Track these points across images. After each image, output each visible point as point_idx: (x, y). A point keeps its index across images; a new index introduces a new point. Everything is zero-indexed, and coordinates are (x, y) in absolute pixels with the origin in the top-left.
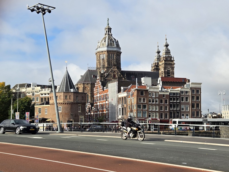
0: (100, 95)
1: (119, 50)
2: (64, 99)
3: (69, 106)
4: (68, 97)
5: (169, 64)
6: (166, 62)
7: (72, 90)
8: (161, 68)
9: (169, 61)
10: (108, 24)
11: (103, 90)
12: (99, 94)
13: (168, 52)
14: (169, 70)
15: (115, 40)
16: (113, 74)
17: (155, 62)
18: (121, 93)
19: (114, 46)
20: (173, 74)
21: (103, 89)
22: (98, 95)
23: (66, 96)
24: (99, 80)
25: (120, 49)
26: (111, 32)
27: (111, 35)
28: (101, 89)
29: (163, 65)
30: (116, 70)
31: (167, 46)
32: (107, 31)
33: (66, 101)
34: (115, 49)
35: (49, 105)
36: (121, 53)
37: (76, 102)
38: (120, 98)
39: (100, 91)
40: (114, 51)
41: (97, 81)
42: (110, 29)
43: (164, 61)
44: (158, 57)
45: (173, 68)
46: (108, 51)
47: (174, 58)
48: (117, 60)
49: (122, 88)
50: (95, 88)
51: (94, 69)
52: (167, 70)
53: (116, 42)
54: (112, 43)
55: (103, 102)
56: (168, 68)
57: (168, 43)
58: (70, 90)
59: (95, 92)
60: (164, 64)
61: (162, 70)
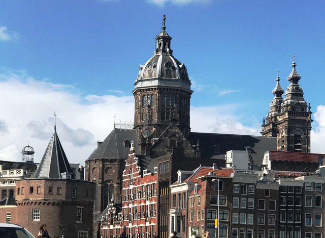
0: (134, 186)
1: (187, 87)
2: (45, 195)
3: (57, 209)
4: (55, 190)
6: (293, 117)
7: (64, 176)
8: (281, 129)
9: (298, 113)
10: (164, 28)
11: (142, 177)
12: (134, 184)
13: (297, 93)
14: (299, 133)
15: (178, 63)
16: (169, 140)
17: (270, 114)
18: (177, 184)
19: (175, 77)
21: (141, 174)
22: (131, 187)
23: (50, 187)
24: (134, 154)
25: (190, 84)
26: (169, 47)
27: (171, 52)
28: (137, 175)
29: (284, 123)
30: (177, 130)
31: (295, 80)
32: (162, 42)
33: (51, 199)
34: (178, 85)
35: (16, 206)
36: (190, 93)
37: (71, 200)
38: (175, 195)
39: (136, 178)
40: (174, 89)
41: (129, 155)
42: (167, 40)
43: (287, 114)
44: (276, 103)
46: (160, 88)
47: (310, 108)
48: (180, 109)
49: (179, 173)
50: (125, 170)
51: (129, 128)
52: (293, 135)
53: (180, 69)
54: (172, 69)
55: (140, 203)
56: (297, 129)
57: (299, 74)
58: (61, 176)
59: (126, 180)
60: (288, 121)
61: (284, 134)
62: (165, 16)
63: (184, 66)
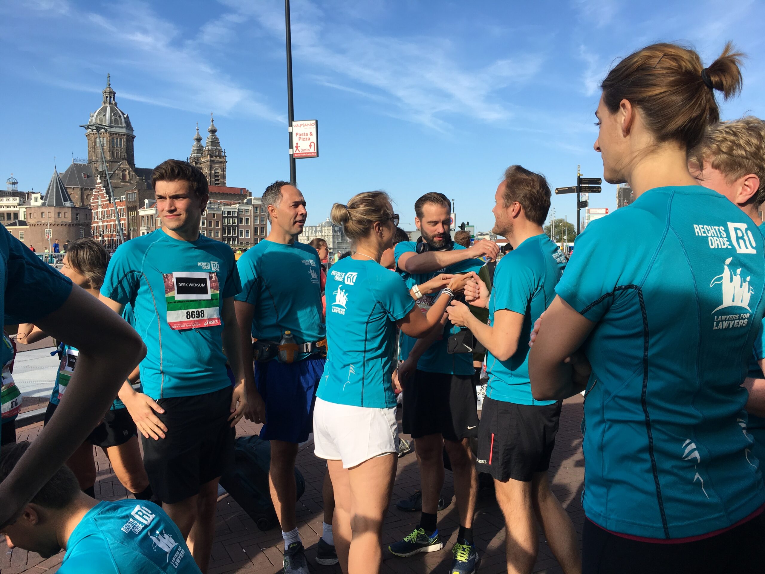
0: (103, 210)
1: (130, 132)
2: (55, 218)
3: (65, 229)
4: (62, 215)
5: (218, 162)
6: (212, 159)
7: (68, 204)
8: (204, 167)
9: (216, 156)
10: (110, 85)
11: (110, 203)
12: (102, 208)
13: (215, 142)
14: (217, 171)
15: (123, 114)
16: (121, 174)
17: (193, 155)
18: (144, 208)
19: (121, 124)
20: (224, 178)
21: (109, 200)
22: (100, 210)
23: (58, 213)
24: (101, 185)
25: (133, 130)
26: (114, 100)
27: (116, 104)
28: (106, 201)
29: (207, 163)
30: (128, 166)
31: (213, 131)
32: (108, 96)
33: (59, 221)
34: (124, 131)
35: (28, 227)
36: (133, 137)
37: (76, 222)
38: (143, 217)
39: (104, 203)
40: (121, 135)
41: (96, 186)
42: (112, 94)
43: (209, 156)
44: (197, 147)
45: (224, 170)
46: (111, 133)
47: (225, 153)
48: (127, 150)
49: (146, 201)
50: (93, 197)
51: (85, 163)
52: (213, 172)
53: (125, 118)
54: (118, 119)
55: (110, 221)
56: (217, 168)
57: (217, 127)
58: (65, 204)
59: (94, 205)
60: (210, 162)
61: (206, 171)
62: (109, 74)
63: (127, 116)
